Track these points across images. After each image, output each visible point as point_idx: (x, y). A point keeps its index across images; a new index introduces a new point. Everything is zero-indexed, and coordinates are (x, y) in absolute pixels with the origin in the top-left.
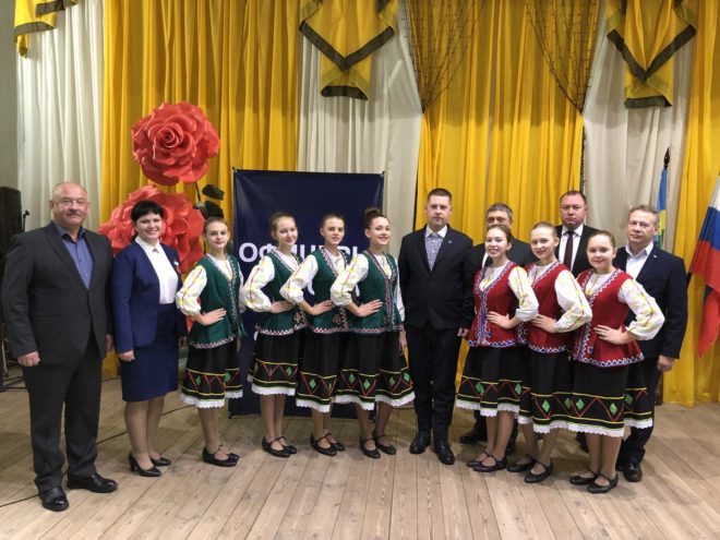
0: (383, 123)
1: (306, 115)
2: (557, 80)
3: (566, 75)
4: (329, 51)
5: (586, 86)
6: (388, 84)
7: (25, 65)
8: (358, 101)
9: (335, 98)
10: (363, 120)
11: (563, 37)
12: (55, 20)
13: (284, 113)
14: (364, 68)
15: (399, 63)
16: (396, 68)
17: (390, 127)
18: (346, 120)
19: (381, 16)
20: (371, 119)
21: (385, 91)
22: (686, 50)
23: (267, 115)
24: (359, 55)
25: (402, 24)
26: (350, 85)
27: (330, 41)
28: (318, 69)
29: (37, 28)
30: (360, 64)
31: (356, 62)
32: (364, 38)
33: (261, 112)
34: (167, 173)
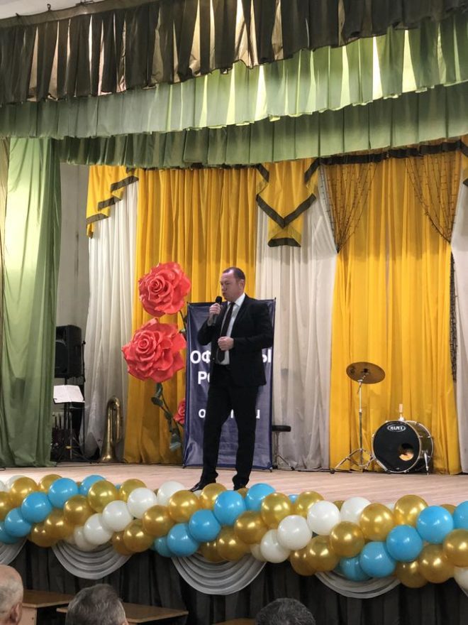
0: (313, 263)
2: (431, 220)
3: (437, 216)
4: (273, 214)
5: (453, 223)
6: (314, 237)
7: (92, 242)
8: (295, 248)
9: (279, 248)
10: (299, 262)
12: (109, 211)
14: (297, 224)
15: (321, 218)
16: (319, 222)
17: (317, 264)
18: (288, 263)
19: (307, 186)
20: (306, 261)
21: (313, 241)
24: (294, 215)
25: (321, 190)
26: (289, 237)
27: (274, 208)
28: (267, 227)
29: (99, 217)
30: (294, 221)
31: (292, 220)
32: (297, 203)
34: (157, 308)
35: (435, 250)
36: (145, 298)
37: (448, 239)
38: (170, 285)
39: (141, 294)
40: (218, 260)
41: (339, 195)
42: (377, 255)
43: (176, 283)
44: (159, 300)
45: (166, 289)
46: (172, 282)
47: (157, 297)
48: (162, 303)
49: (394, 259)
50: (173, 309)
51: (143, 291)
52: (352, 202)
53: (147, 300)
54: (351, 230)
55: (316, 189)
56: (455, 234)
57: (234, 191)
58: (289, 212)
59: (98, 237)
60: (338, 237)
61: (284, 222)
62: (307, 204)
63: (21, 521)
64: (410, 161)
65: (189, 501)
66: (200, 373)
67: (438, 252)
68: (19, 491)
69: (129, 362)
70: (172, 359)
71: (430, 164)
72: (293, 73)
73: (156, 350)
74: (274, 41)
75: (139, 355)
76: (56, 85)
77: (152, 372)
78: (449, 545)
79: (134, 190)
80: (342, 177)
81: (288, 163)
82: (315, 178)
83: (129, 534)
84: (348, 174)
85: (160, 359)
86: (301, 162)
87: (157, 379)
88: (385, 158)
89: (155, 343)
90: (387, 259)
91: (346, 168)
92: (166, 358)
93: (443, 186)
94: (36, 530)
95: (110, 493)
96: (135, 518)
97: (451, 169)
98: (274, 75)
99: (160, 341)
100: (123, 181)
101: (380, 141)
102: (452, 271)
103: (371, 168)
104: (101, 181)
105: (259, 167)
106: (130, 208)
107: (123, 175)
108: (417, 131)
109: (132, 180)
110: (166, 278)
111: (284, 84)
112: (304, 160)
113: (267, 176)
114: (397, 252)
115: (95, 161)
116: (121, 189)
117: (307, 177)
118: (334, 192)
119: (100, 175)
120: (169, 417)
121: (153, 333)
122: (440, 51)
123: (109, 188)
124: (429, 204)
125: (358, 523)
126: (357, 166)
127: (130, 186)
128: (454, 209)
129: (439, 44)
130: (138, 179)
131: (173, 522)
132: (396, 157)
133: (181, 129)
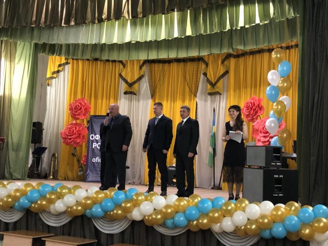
0: (141, 102)
2: (189, 88)
3: (192, 86)
4: (126, 82)
5: (198, 89)
6: (142, 92)
7: (49, 88)
8: (135, 96)
9: (128, 95)
10: (136, 101)
12: (57, 76)
14: (136, 86)
16: (145, 86)
17: (143, 103)
18: (131, 102)
19: (141, 71)
20: (139, 101)
22: (226, 77)
24: (135, 82)
25: (146, 73)
26: (132, 91)
27: (126, 79)
28: (123, 87)
29: (52, 78)
32: (136, 77)
33: (108, 100)
34: (77, 117)
35: (190, 100)
36: (72, 112)
37: (195, 96)
38: (83, 107)
39: (70, 110)
40: (102, 99)
41: (153, 75)
42: (167, 100)
43: (85, 107)
44: (77, 113)
45: (81, 109)
46: (84, 106)
47: (77, 112)
48: (79, 114)
49: (174, 102)
50: (83, 117)
51: (71, 109)
52: (158, 78)
53: (72, 113)
54: (158, 90)
55: (144, 72)
56: (198, 94)
57: (110, 71)
58: (133, 81)
59: (51, 86)
60: (152, 92)
61: (131, 85)
62: (140, 78)
63: (27, 201)
64: (182, 64)
65: (101, 194)
66: (94, 144)
67: (191, 101)
68: (26, 189)
69: (63, 138)
70: (82, 138)
71: (190, 66)
72: (142, 24)
73: (75, 134)
74: (138, 10)
75: (68, 135)
76: (44, 20)
77: (73, 142)
78: (211, 215)
79: (68, 68)
80: (155, 69)
81: (133, 61)
82: (144, 68)
83: (75, 208)
84: (157, 67)
85: (77, 137)
86: (138, 61)
87: (75, 146)
88: (172, 62)
89: (75, 131)
90: (171, 102)
91: (156, 65)
92: (79, 137)
93: (195, 75)
94: (33, 205)
95: (67, 191)
96: (77, 201)
97: (198, 68)
98: (134, 24)
99: (77, 130)
100: (64, 64)
101: (173, 55)
102: (197, 108)
103: (166, 65)
104: (54, 63)
105: (121, 62)
106: (66, 74)
107: (63, 61)
108: (187, 52)
109: (67, 63)
110: (81, 104)
111: (138, 28)
112: (140, 60)
113: (124, 66)
114: (175, 99)
115: (53, 55)
116: (62, 67)
117: (141, 67)
118: (151, 74)
119: (54, 60)
120: (78, 161)
121: (74, 127)
122: (201, 20)
123: (57, 66)
124: (189, 81)
125: (174, 205)
126: (161, 64)
127: (66, 66)
128: (198, 84)
129: (201, 18)
130: (70, 63)
131: (94, 203)
132: (177, 62)
133: (94, 43)
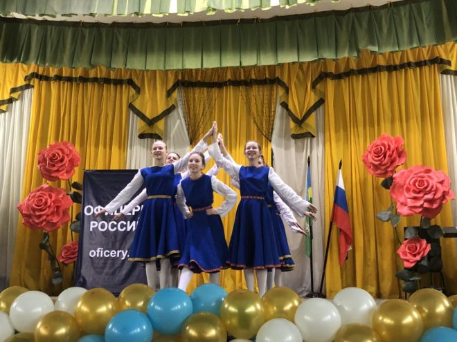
1: (131, 149)
2: (257, 127)
3: (262, 124)
4: (141, 116)
5: (272, 129)
6: (173, 133)
9: (146, 139)
11: (260, 106)
13: (120, 148)
14: (161, 124)
15: (178, 121)
16: (177, 123)
19: (169, 99)
21: (172, 136)
22: (320, 109)
23: (111, 149)
24: (158, 118)
25: (179, 103)
26: (153, 133)
27: (143, 111)
28: (137, 125)
30: (158, 122)
31: (156, 121)
32: (160, 112)
33: (108, 147)
34: (54, 175)
36: (44, 166)
37: (269, 140)
38: (66, 157)
39: (39, 163)
41: (192, 107)
43: (71, 156)
44: (56, 168)
45: (62, 161)
47: (54, 166)
48: (58, 171)
51: (42, 161)
52: (201, 113)
54: (201, 130)
55: (176, 101)
56: (274, 137)
57: (112, 99)
58: (155, 115)
60: (191, 134)
61: (151, 122)
64: (242, 88)
66: (92, 223)
69: (24, 215)
70: (61, 214)
73: (49, 207)
75: (34, 210)
77: (44, 223)
79: (30, 95)
80: (194, 96)
82: (175, 94)
84: (199, 94)
85: (52, 213)
87: (47, 229)
88: (226, 85)
89: (49, 201)
91: (197, 90)
92: (58, 214)
93: (266, 106)
97: (271, 95)
100: (21, 87)
102: (272, 159)
105: (130, 82)
106: (26, 106)
107: (21, 82)
109: (28, 86)
110: (63, 152)
113: (138, 90)
114: (233, 146)
116: (19, 92)
117: (169, 93)
118: (188, 104)
120: (53, 258)
121: (47, 194)
123: (9, 92)
126: (205, 89)
127: (26, 91)
128: (273, 121)
130: (33, 86)
132: (234, 86)
